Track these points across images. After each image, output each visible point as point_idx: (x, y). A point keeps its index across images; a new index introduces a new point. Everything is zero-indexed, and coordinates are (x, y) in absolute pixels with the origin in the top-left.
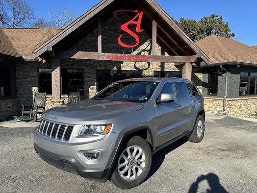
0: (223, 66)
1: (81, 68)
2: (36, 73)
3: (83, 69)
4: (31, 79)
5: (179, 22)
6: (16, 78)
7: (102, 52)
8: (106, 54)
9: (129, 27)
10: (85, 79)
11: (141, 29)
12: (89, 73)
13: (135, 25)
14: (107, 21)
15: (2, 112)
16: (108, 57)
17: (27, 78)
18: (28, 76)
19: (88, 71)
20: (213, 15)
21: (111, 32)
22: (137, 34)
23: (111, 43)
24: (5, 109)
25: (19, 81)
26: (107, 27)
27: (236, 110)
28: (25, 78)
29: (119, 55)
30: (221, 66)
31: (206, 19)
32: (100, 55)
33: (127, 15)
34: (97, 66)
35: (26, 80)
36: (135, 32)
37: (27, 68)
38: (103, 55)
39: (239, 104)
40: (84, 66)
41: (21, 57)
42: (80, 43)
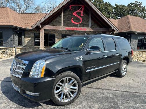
1: (54, 33)
2: (33, 36)
3: (55, 34)
4: (31, 38)
8: (65, 27)
10: (56, 39)
11: (83, 14)
12: (58, 36)
13: (80, 13)
14: (68, 10)
16: (66, 28)
20: (136, 2)
21: (69, 15)
26: (67, 13)
29: (72, 27)
30: (126, 33)
31: (132, 4)
32: (62, 27)
34: (62, 33)
36: (80, 16)
37: (30, 33)
38: (64, 28)
40: (56, 32)
42: (54, 21)
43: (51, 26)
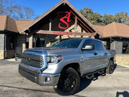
0: (112, 38)
1: (44, 37)
6: (17, 41)
7: (51, 31)
8: (53, 31)
9: (64, 19)
13: (67, 19)
14: (56, 17)
15: (10, 55)
16: (54, 33)
17: (21, 41)
20: (122, 12)
22: (68, 22)
24: (11, 54)
25: (18, 42)
26: (56, 20)
27: (120, 61)
29: (59, 32)
30: (111, 38)
31: (118, 14)
32: (50, 32)
34: (51, 37)
36: (67, 22)
37: (22, 37)
39: (122, 58)
41: (19, 32)
42: (44, 26)
43: (40, 30)
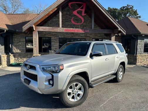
1: (50, 37)
2: (24, 40)
4: (22, 43)
5: (107, 9)
6: (13, 43)
7: (62, 27)
8: (65, 28)
9: (78, 12)
10: (52, 43)
12: (55, 39)
14: (65, 9)
18: (20, 41)
19: (54, 38)
20: (128, 5)
21: (67, 15)
22: (82, 16)
23: (67, 22)
26: (65, 13)
28: (18, 43)
29: (72, 29)
31: (124, 7)
32: (61, 29)
33: (77, 6)
34: (59, 36)
35: (19, 44)
37: (19, 37)
38: (63, 29)
40: (52, 35)
41: (15, 30)
42: (49, 22)
43: (47, 27)
